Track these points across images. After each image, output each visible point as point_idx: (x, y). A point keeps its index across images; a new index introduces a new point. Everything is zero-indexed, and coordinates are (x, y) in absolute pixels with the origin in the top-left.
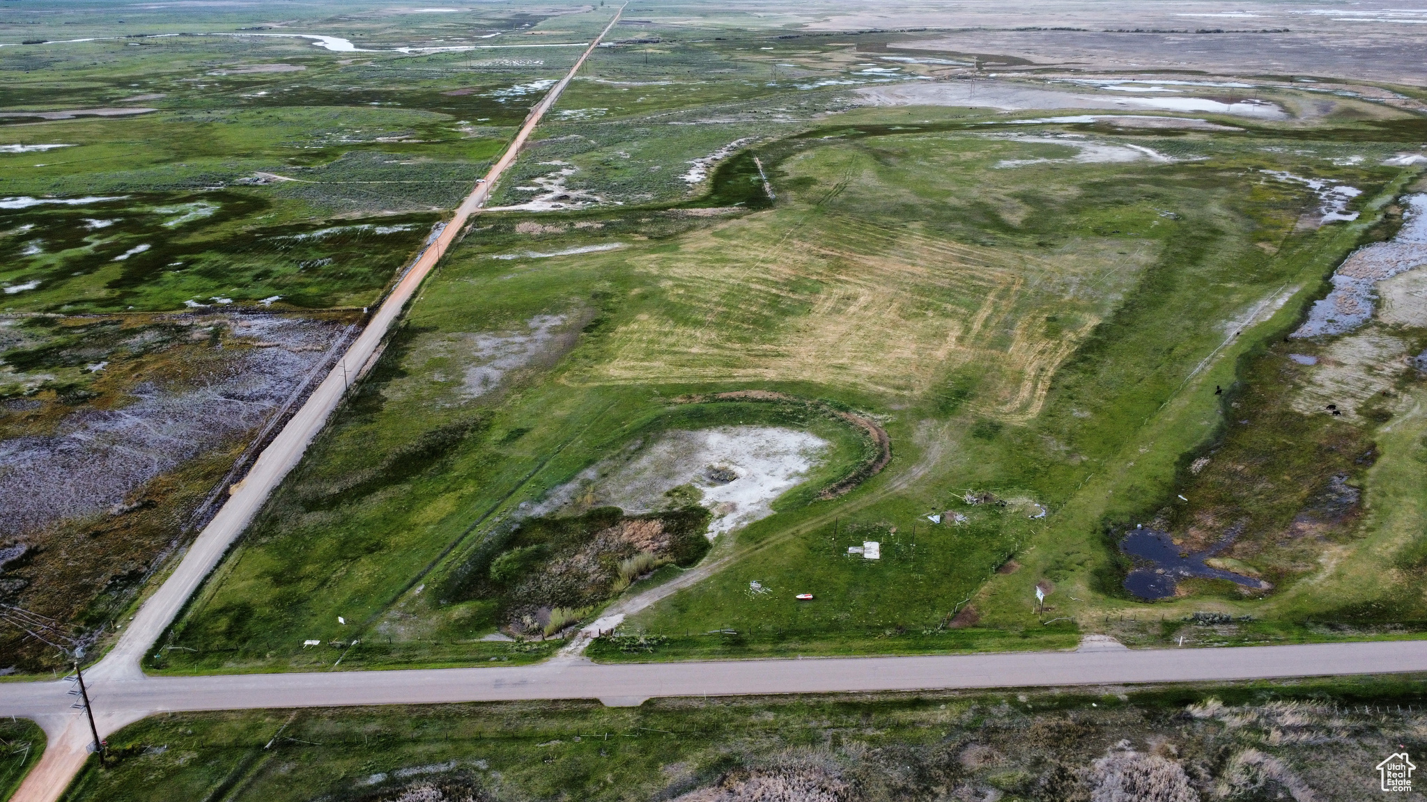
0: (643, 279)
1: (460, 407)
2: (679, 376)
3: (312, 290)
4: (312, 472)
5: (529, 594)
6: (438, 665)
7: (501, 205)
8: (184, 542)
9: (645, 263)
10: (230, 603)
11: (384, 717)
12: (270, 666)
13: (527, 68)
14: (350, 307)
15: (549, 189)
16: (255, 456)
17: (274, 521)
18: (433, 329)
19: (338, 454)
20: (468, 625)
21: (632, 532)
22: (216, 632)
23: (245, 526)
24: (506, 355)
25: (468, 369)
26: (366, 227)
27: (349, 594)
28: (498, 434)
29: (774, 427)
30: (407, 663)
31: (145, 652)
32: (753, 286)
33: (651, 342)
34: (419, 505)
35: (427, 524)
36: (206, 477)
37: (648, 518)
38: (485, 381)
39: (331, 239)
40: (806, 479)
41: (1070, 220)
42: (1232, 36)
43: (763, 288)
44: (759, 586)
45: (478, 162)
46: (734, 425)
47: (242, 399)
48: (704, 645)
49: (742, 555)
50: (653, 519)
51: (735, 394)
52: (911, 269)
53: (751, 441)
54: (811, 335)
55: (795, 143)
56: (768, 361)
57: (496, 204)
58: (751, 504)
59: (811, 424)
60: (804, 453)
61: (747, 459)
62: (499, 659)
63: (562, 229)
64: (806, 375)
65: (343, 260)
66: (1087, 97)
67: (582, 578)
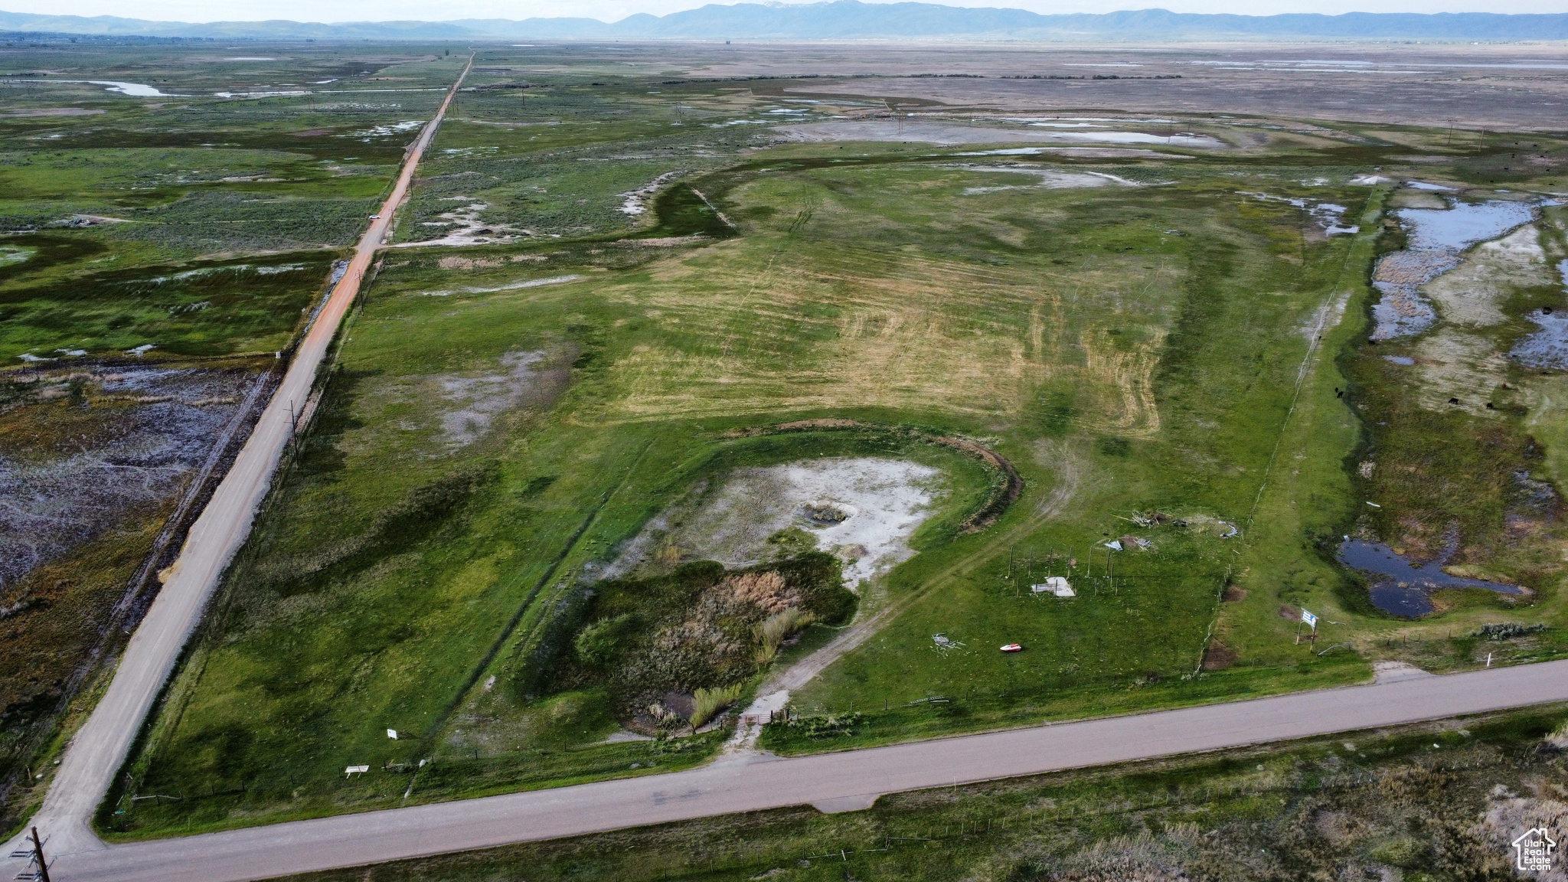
0: (623, 310)
1: (450, 458)
2: (717, 408)
3: (197, 337)
4: (272, 547)
5: (643, 676)
6: (560, 782)
7: (410, 241)
8: (109, 651)
9: (617, 294)
10: (209, 726)
11: (508, 864)
12: (304, 809)
13: (383, 110)
14: (254, 353)
15: (463, 223)
16: (183, 532)
17: (239, 612)
18: (379, 372)
19: (303, 521)
20: (578, 724)
21: (746, 589)
22: (201, 770)
23: (197, 621)
24: (486, 397)
25: (442, 415)
26: (244, 267)
27: (387, 700)
28: (514, 486)
29: (864, 457)
30: (511, 783)
31: (94, 809)
32: (759, 312)
33: (665, 373)
34: (444, 577)
35: (465, 599)
36: (118, 562)
37: (760, 571)
38: (472, 427)
39: (202, 281)
40: (935, 513)
41: (1074, 239)
42: (1129, 82)
43: (772, 314)
44: (945, 640)
45: (362, 199)
46: (815, 458)
47: (140, 464)
48: (914, 719)
49: (903, 605)
50: (765, 571)
51: (798, 424)
52: (931, 290)
53: (844, 474)
54: (854, 359)
55: (732, 176)
56: (818, 388)
57: (404, 240)
58: (882, 545)
59: (908, 452)
60: (915, 483)
61: (850, 494)
62: (644, 766)
63: (497, 263)
64: (871, 400)
65: (227, 303)
66: (1020, 133)
67: (706, 649)
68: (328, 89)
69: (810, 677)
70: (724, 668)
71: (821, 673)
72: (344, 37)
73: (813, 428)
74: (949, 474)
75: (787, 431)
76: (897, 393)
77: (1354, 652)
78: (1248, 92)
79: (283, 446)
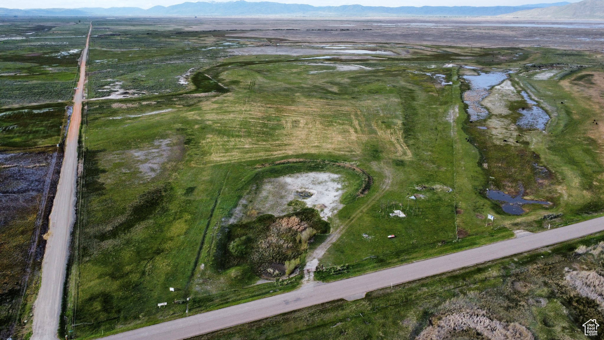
0: (196, 122)
1: (149, 182)
2: (248, 157)
3: (17, 140)
4: (88, 222)
5: (260, 259)
6: (245, 300)
7: (96, 97)
8: (34, 269)
9: (191, 115)
10: (92, 294)
12: (147, 322)
13: (61, 45)
14: (47, 145)
15: (115, 90)
16: (46, 219)
17: (85, 249)
18: (104, 150)
19: (97, 211)
20: (243, 278)
21: (286, 224)
22: (97, 311)
23: (69, 254)
24: (154, 158)
25: (138, 165)
26: (26, 110)
27: (163, 277)
28: (180, 192)
30: (227, 303)
32: (250, 120)
33: (223, 145)
34: (166, 228)
35: (178, 236)
36: (23, 233)
37: (289, 216)
38: (152, 170)
39: (9, 117)
40: (345, 190)
41: (356, 89)
42: (354, 31)
43: (255, 121)
44: (367, 236)
45: (67, 81)
46: (293, 173)
47: (14, 193)
48: (367, 265)
49: (347, 224)
50: (291, 216)
51: (282, 161)
52: (312, 109)
53: (306, 178)
54: (293, 136)
55: (218, 69)
56: (284, 147)
57: (93, 97)
58: (331, 203)
59: (327, 169)
60: (333, 180)
61: (311, 186)
62: (275, 291)
63: (136, 105)
64: (305, 151)
65: (26, 125)
66: (321, 51)
67: (280, 247)
68: (32, 36)
69: (323, 253)
70: (289, 253)
71: (327, 251)
72: (31, 15)
73: (288, 162)
74: (345, 176)
75: (279, 164)
76: (314, 148)
77: (506, 228)
78: (397, 35)
79: (75, 182)
